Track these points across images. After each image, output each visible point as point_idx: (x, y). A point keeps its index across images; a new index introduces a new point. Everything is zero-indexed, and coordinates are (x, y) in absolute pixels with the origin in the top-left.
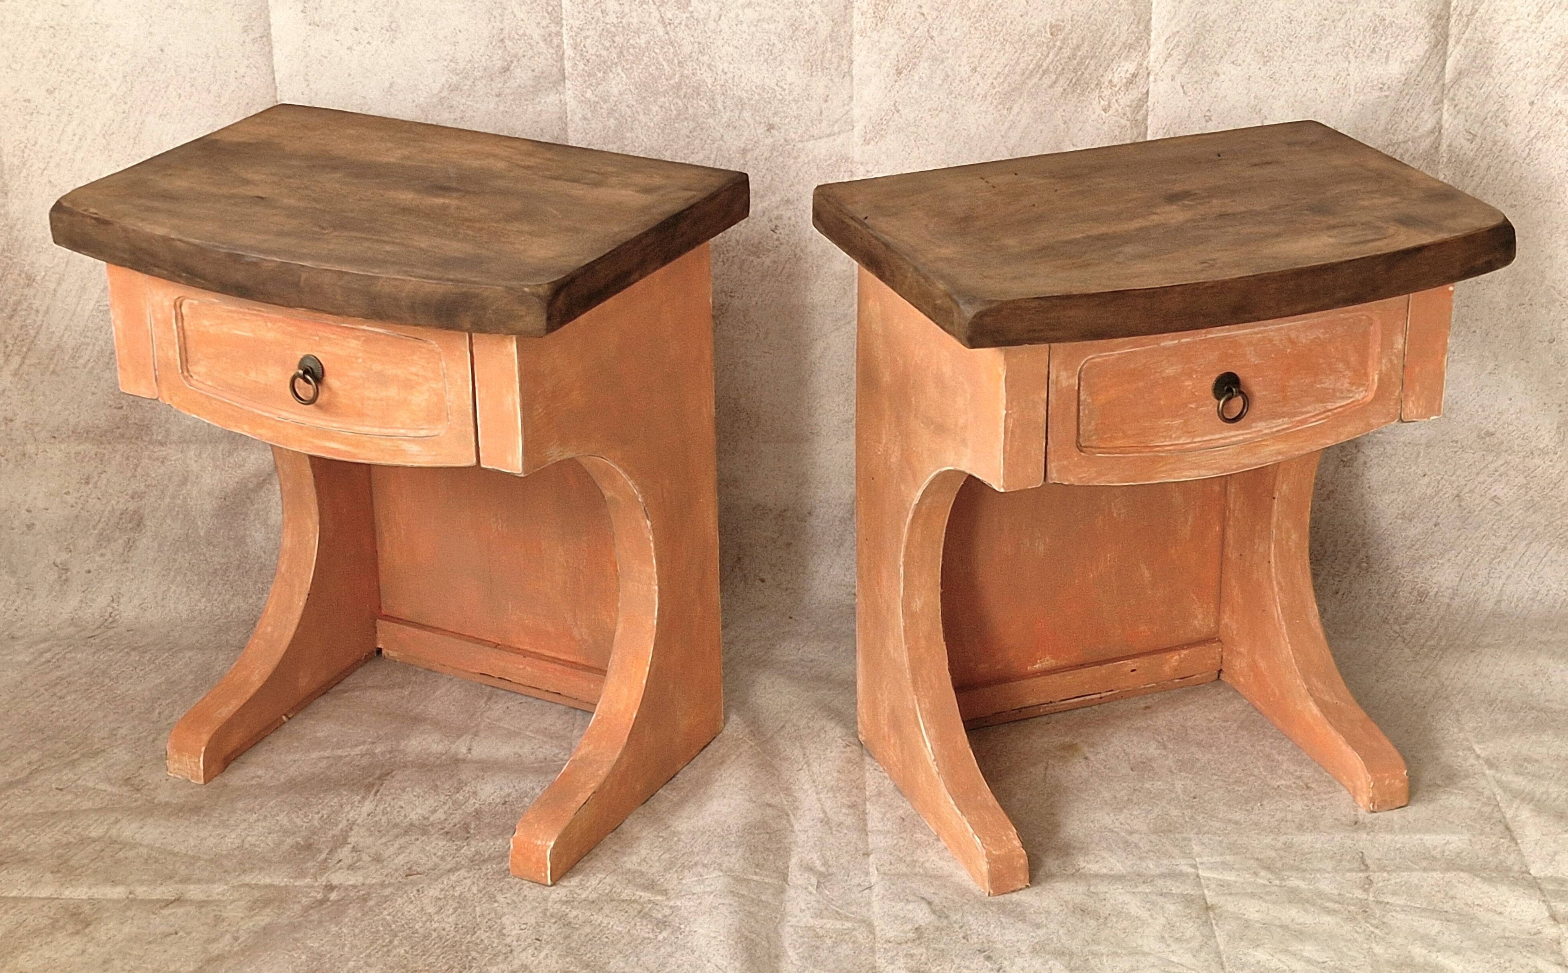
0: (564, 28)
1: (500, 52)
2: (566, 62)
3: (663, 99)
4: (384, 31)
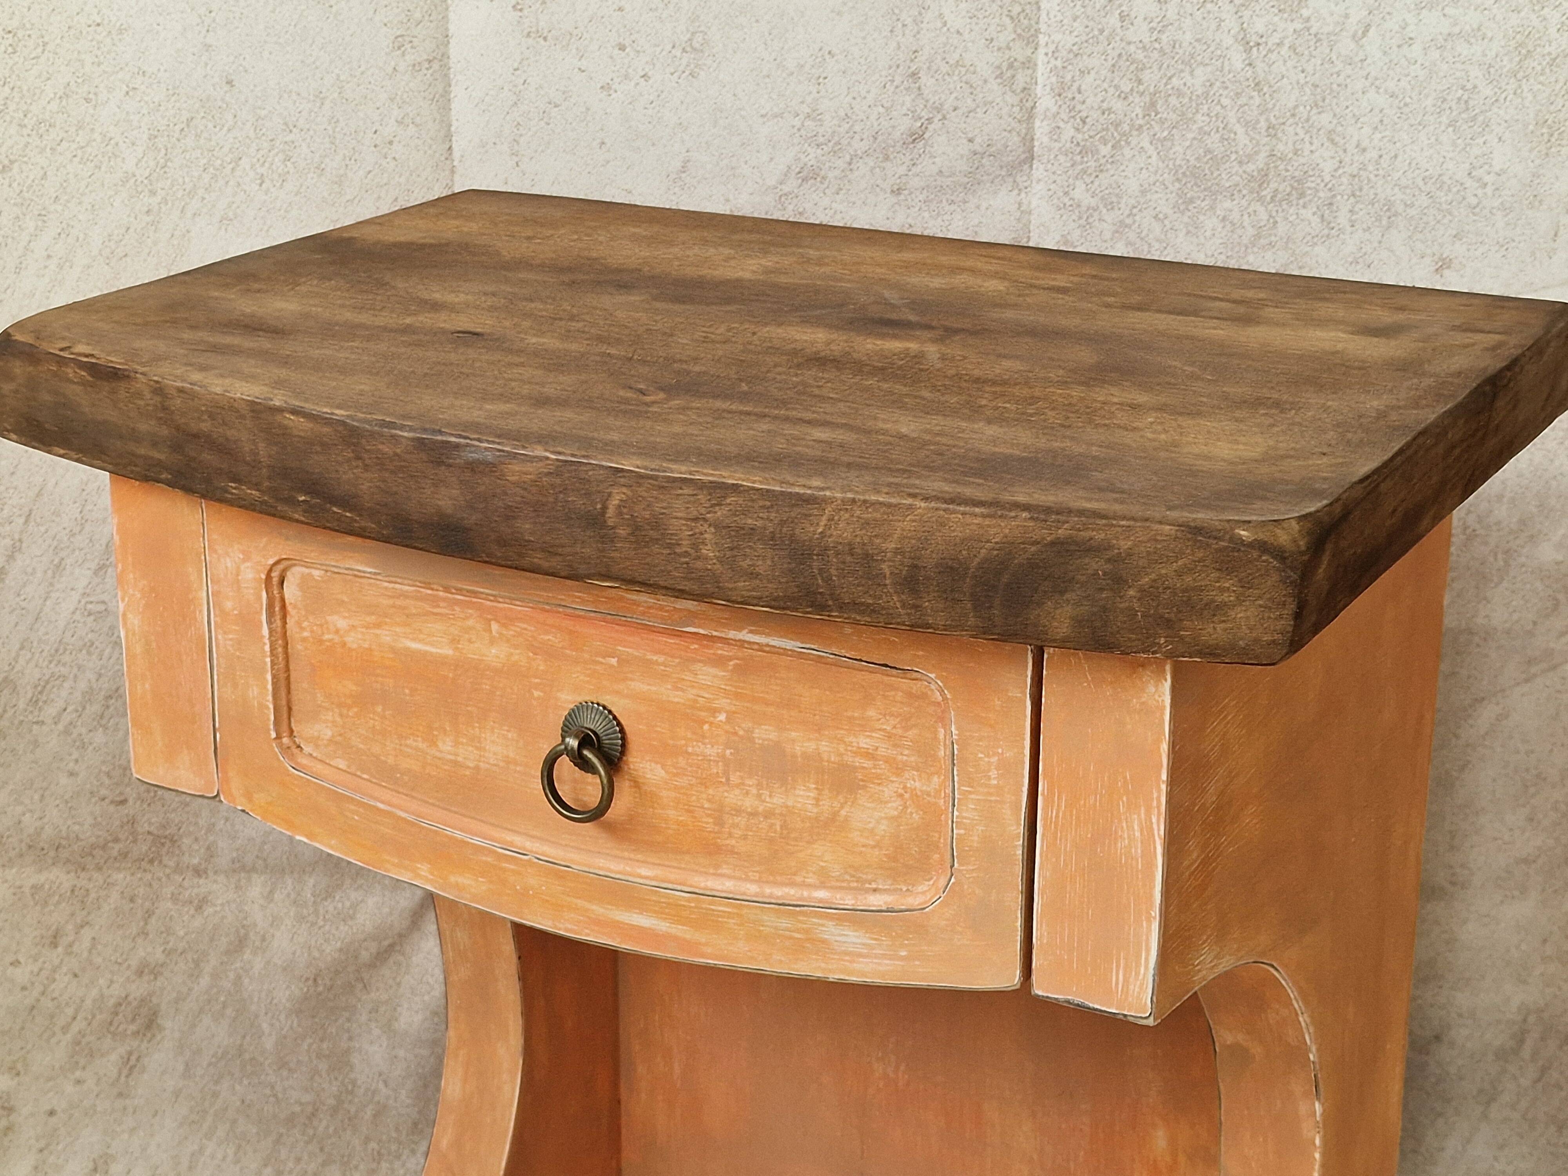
0: (1041, 51)
1: (908, 99)
2: (1037, 123)
3: (1228, 204)
4: (677, 52)
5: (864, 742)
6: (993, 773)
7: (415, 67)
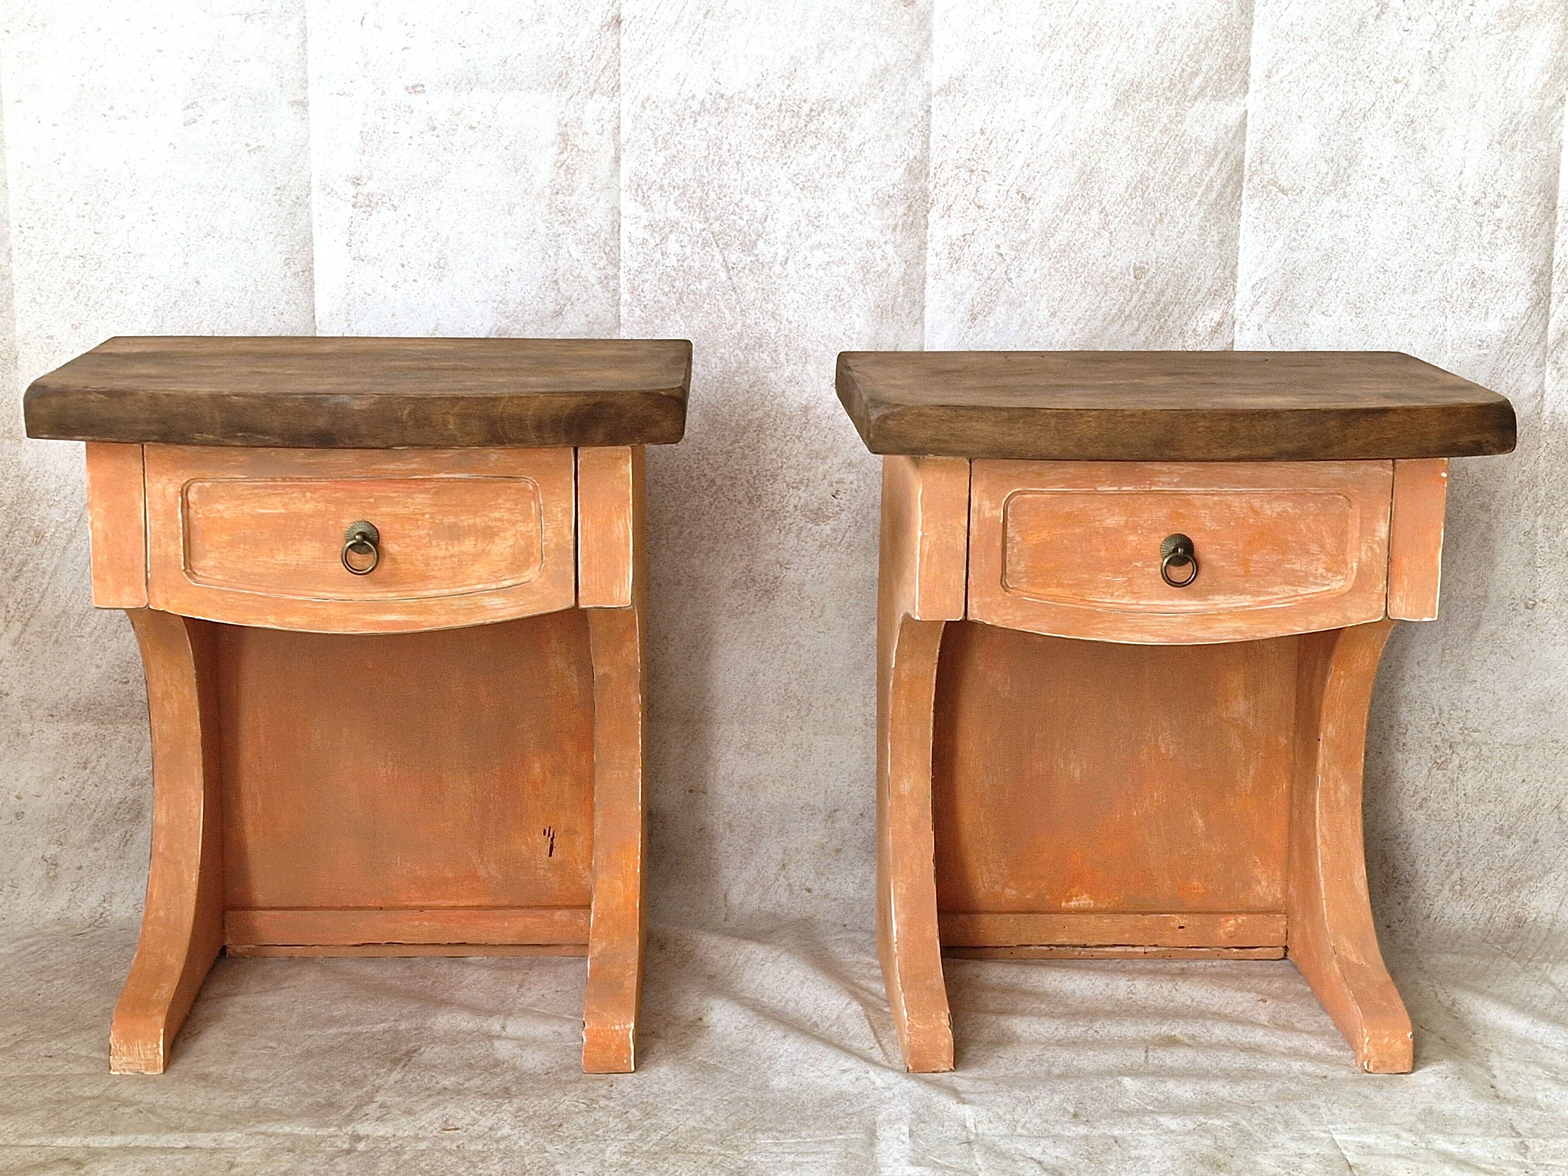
0: (622, 270)
1: (553, 295)
2: (621, 307)
3: (723, 351)
4: (432, 268)
5: (497, 515)
6: (559, 515)
7: (296, 274)
